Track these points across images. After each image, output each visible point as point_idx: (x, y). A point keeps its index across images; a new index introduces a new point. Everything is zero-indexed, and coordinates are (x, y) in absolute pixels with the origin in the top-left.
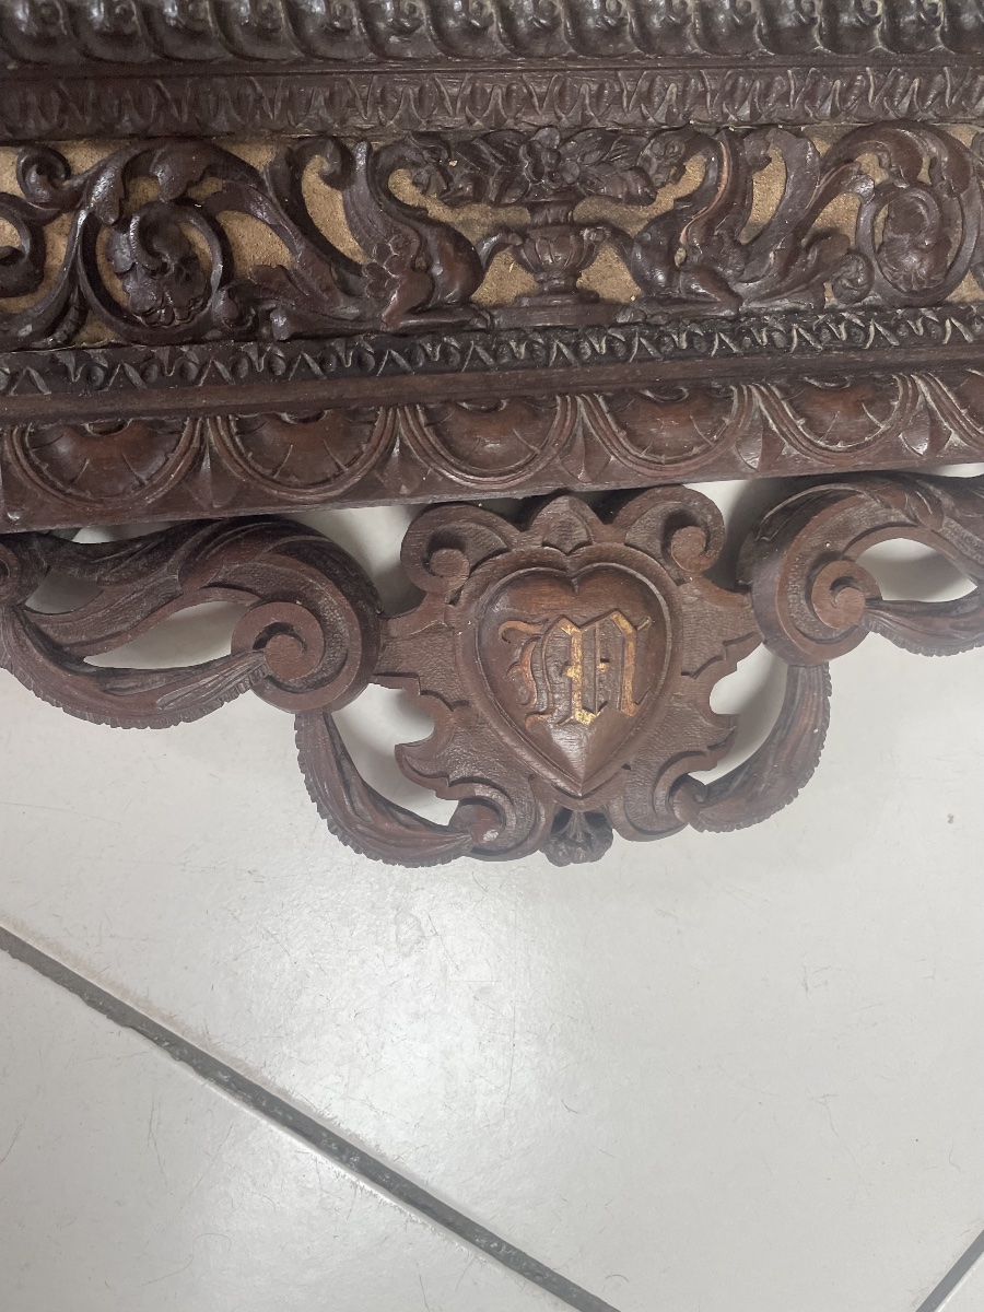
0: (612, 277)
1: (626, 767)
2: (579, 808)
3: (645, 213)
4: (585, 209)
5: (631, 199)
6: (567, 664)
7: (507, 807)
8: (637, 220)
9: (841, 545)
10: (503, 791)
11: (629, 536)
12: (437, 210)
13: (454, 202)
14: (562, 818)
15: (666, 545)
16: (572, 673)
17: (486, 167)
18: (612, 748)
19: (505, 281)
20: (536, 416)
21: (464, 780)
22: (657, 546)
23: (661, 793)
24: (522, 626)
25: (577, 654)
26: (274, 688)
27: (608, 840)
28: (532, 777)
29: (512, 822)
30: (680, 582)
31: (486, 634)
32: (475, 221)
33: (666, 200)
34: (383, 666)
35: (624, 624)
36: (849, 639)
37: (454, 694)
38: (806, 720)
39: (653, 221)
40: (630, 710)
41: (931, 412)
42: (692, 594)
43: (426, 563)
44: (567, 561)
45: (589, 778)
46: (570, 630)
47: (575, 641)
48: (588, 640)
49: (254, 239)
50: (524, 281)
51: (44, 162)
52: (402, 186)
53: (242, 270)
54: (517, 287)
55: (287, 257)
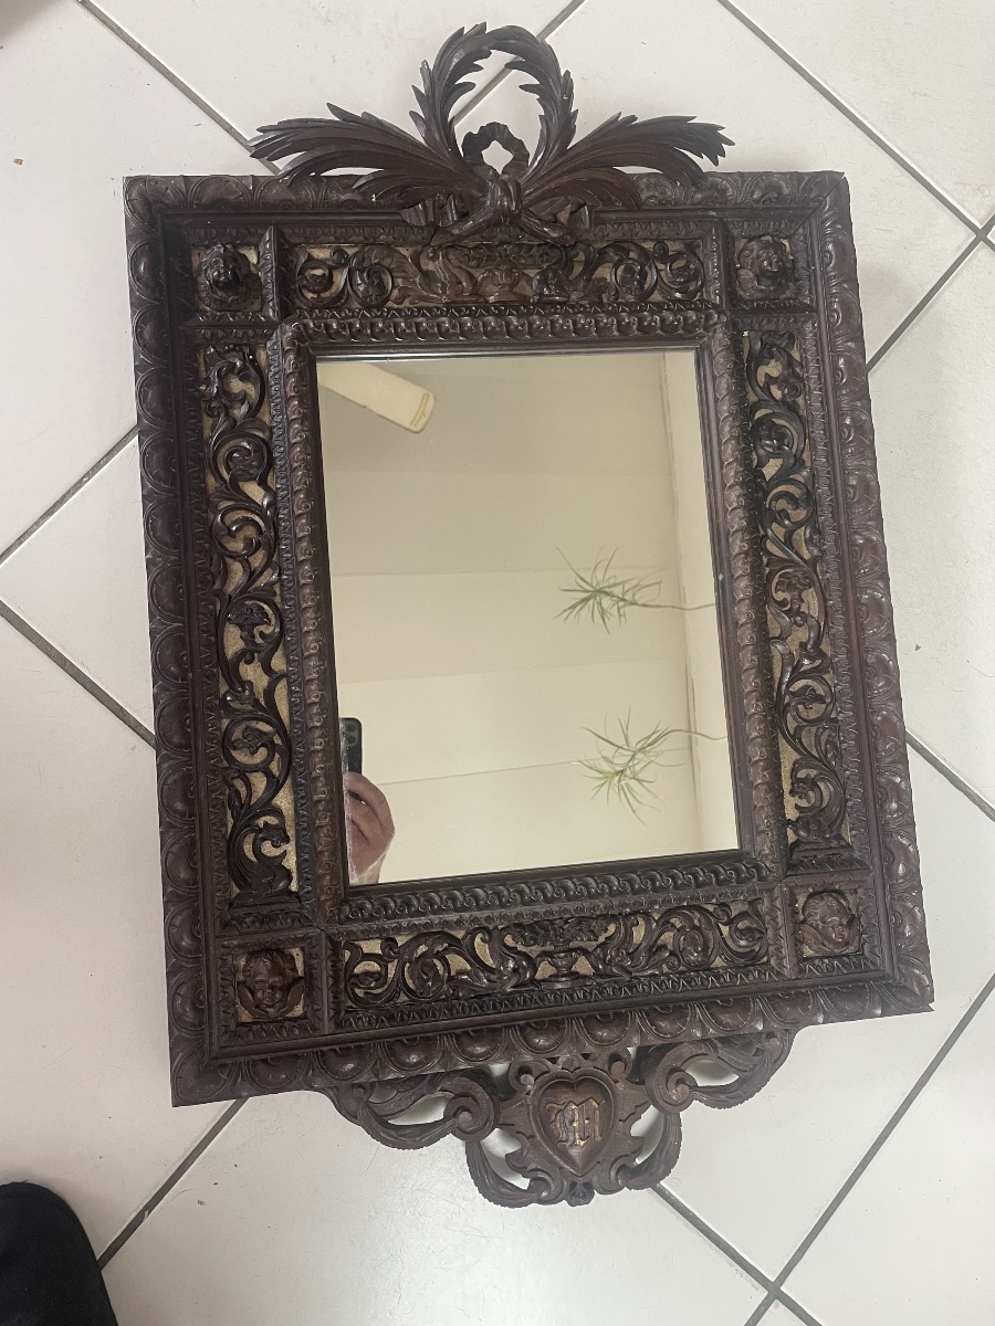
0: (583, 966)
1: (598, 1162)
2: (580, 1181)
3: (595, 943)
4: (572, 945)
5: (589, 940)
6: (573, 1121)
7: (551, 1182)
8: (591, 946)
9: (679, 1064)
10: (548, 1174)
11: (595, 1064)
12: (520, 948)
13: (527, 945)
14: (573, 1185)
15: (610, 1068)
16: (575, 1125)
17: (538, 934)
18: (592, 1155)
19: (545, 970)
20: (559, 1030)
21: (533, 1170)
22: (606, 1068)
23: (613, 1174)
24: (555, 1106)
25: (577, 1118)
26: (460, 1133)
27: (592, 1195)
28: (561, 1168)
29: (553, 1188)
30: (616, 1082)
31: (541, 1109)
32: (534, 951)
33: (602, 939)
34: (501, 1122)
35: (594, 1103)
36: (685, 1104)
37: (529, 1133)
38: (671, 1139)
39: (598, 946)
40: (598, 1139)
42: (620, 1087)
43: (518, 1079)
44: (572, 1076)
45: (584, 1168)
46: (574, 1107)
47: (576, 1113)
48: (581, 1110)
49: (458, 962)
50: (551, 970)
51: (389, 942)
52: (509, 940)
53: (453, 973)
54: (550, 973)
55: (469, 967)
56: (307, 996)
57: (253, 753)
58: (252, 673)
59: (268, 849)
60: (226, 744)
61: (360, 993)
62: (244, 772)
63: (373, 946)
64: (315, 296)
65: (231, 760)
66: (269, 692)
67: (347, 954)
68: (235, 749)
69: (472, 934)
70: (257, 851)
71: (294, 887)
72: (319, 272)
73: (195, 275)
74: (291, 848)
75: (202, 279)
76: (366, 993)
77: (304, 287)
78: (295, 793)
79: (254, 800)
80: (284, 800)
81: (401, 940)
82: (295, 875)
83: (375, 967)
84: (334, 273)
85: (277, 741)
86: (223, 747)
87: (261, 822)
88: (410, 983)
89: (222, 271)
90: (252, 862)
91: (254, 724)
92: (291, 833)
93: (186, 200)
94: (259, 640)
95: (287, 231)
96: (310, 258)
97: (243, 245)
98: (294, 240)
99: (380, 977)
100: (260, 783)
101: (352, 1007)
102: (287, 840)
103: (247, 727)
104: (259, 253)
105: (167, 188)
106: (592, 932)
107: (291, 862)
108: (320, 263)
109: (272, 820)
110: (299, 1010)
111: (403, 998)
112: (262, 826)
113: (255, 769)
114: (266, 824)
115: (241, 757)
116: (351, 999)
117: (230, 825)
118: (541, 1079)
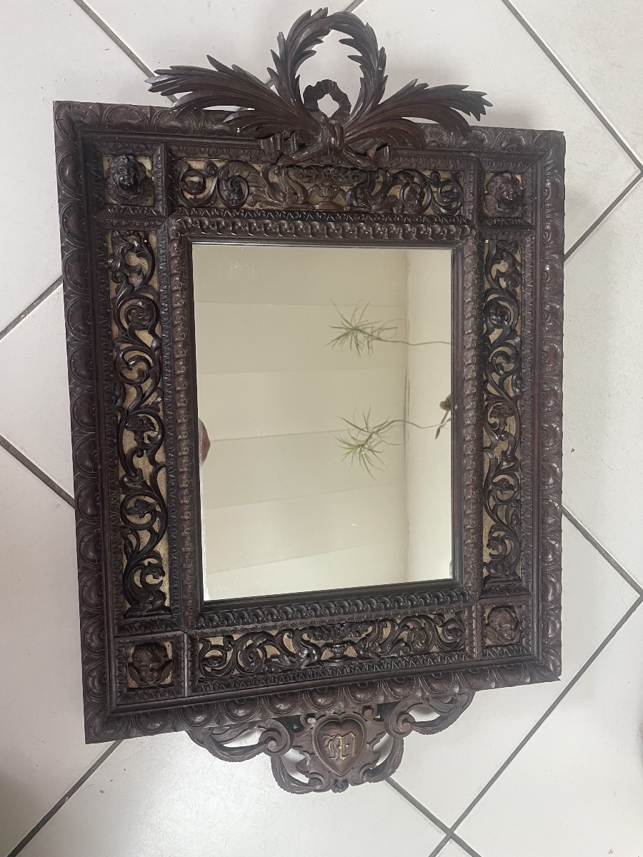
0: (351, 652)
1: (353, 768)
2: (340, 779)
3: (359, 638)
4: (345, 639)
5: (356, 636)
6: (339, 746)
7: (323, 780)
8: (356, 640)
9: (405, 709)
10: (322, 776)
11: (354, 711)
12: (312, 641)
13: (316, 639)
14: (336, 781)
15: (363, 713)
16: (340, 748)
17: (324, 633)
18: (349, 765)
19: (327, 654)
20: (334, 694)
21: (313, 773)
22: (361, 712)
23: (361, 774)
24: (328, 737)
25: (341, 744)
26: (268, 752)
27: (347, 786)
28: (329, 772)
29: (324, 784)
30: (366, 721)
31: (320, 738)
32: (321, 643)
33: (364, 635)
34: (295, 744)
35: (353, 735)
36: (406, 733)
37: (311, 751)
38: (397, 753)
39: (361, 640)
40: (354, 756)
41: (421, 688)
42: (369, 723)
43: (306, 720)
44: (340, 717)
45: (344, 771)
46: (340, 737)
47: (341, 741)
48: (344, 739)
49: (272, 650)
50: (331, 655)
51: (228, 638)
52: (305, 637)
53: (268, 657)
54: (330, 656)
55: (279, 653)
56: (174, 672)
57: (142, 517)
58: (142, 463)
59: (150, 579)
60: (123, 510)
61: (208, 669)
62: (135, 530)
63: (219, 641)
64: (193, 197)
65: (127, 522)
66: (154, 477)
67: (201, 646)
68: (129, 514)
69: (281, 633)
70: (143, 581)
71: (167, 603)
72: (196, 179)
73: (105, 176)
74: (166, 579)
75: (111, 180)
76: (212, 670)
77: (185, 190)
78: (170, 544)
79: (141, 548)
80: (162, 548)
81: (236, 637)
82: (168, 596)
83: (219, 653)
84: (207, 180)
85: (158, 509)
86: (121, 512)
87: (146, 562)
88: (241, 663)
89: (126, 177)
90: (139, 588)
91: (142, 497)
92: (166, 569)
93: (100, 121)
94: (147, 441)
95: (174, 148)
96: (190, 168)
97: (141, 155)
98: (179, 154)
99: (221, 660)
100: (145, 536)
101: (202, 678)
102: (163, 574)
103: (138, 500)
104: (153, 162)
105: (86, 113)
106: (358, 631)
107: (165, 588)
108: (197, 172)
109: (153, 561)
110: (168, 680)
111: (236, 672)
112: (146, 565)
113: (142, 527)
114: (149, 563)
115: (133, 519)
116: (202, 673)
117: (125, 564)
118: (321, 719)
